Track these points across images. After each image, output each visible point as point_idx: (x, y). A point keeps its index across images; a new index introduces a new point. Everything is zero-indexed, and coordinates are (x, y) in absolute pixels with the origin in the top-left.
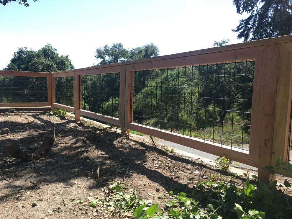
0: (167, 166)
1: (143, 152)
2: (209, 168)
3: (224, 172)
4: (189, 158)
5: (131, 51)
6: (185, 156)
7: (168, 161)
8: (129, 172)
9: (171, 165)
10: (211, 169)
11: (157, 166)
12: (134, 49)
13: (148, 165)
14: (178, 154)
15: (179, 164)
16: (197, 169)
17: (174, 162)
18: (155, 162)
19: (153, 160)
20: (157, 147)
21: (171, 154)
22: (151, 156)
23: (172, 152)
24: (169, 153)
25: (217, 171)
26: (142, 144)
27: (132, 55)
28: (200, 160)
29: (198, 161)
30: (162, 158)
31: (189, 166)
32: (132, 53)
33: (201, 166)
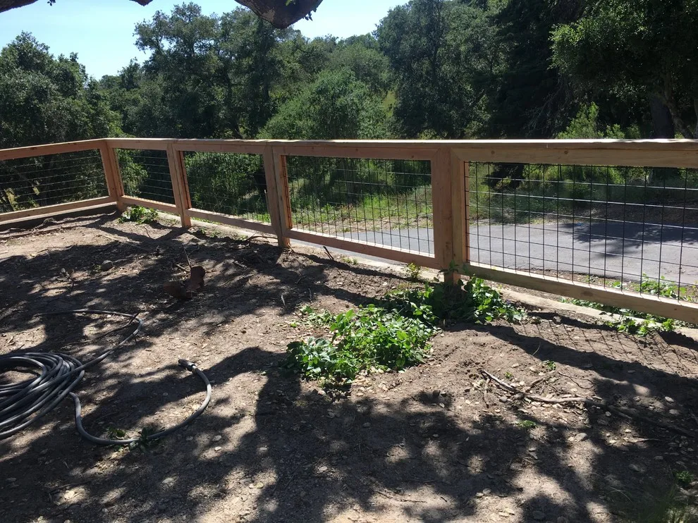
0: (352, 282)
1: (321, 269)
2: (398, 278)
3: (414, 279)
4: (377, 268)
5: (222, 18)
6: (372, 267)
7: (351, 276)
8: (313, 294)
9: (356, 280)
10: (402, 279)
11: (341, 283)
12: (228, 14)
13: (330, 284)
14: (363, 265)
15: (364, 277)
16: (386, 280)
17: (359, 276)
18: (338, 280)
19: (335, 277)
20: (335, 260)
21: (355, 266)
22: (331, 273)
23: (355, 264)
24: (351, 265)
25: (407, 279)
26: (313, 258)
27: (226, 30)
28: (389, 269)
29: (387, 272)
30: (345, 273)
31: (376, 279)
32: (224, 25)
33: (391, 276)
